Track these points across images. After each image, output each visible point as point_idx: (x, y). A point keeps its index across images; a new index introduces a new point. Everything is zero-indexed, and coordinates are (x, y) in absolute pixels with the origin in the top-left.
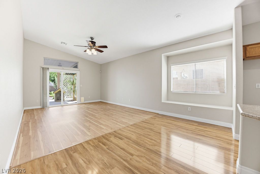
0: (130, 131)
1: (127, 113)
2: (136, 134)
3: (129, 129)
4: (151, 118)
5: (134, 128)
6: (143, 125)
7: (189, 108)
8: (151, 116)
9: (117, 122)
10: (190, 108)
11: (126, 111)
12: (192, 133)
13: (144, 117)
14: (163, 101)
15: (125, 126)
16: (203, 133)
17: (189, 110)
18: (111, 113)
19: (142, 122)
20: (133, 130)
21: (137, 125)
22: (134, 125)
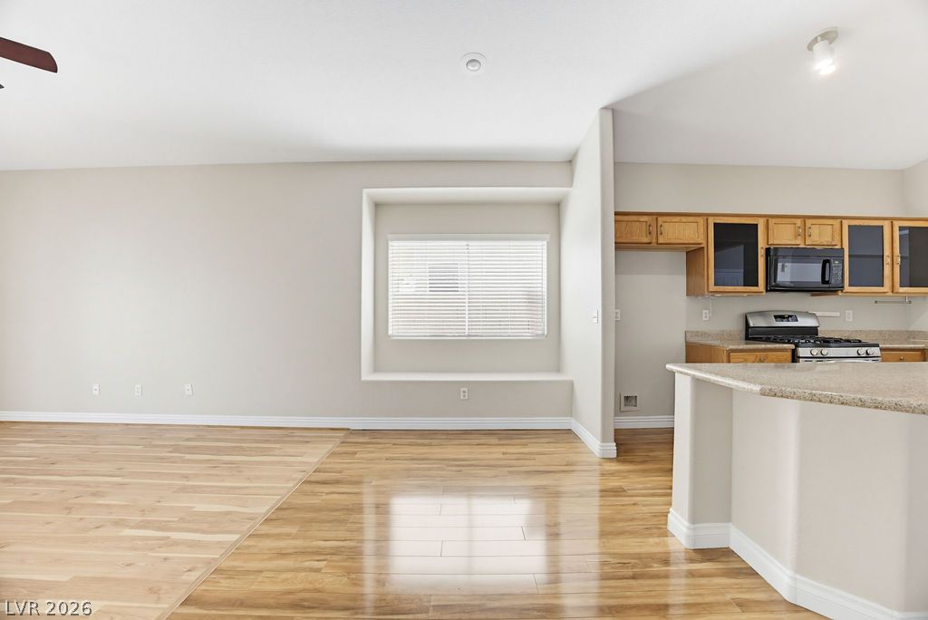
0: (282, 555)
1: (188, 456)
2: (328, 557)
3: (269, 543)
4: (333, 454)
5: (293, 530)
6: (325, 497)
7: (462, 389)
8: (329, 447)
9: (159, 529)
10: (466, 389)
11: (176, 449)
12: (510, 472)
13: (300, 459)
14: (367, 375)
15: (234, 537)
16: (532, 462)
17: (462, 397)
18: (77, 484)
19: (308, 488)
20: (299, 543)
21: (296, 509)
22: (282, 513)
